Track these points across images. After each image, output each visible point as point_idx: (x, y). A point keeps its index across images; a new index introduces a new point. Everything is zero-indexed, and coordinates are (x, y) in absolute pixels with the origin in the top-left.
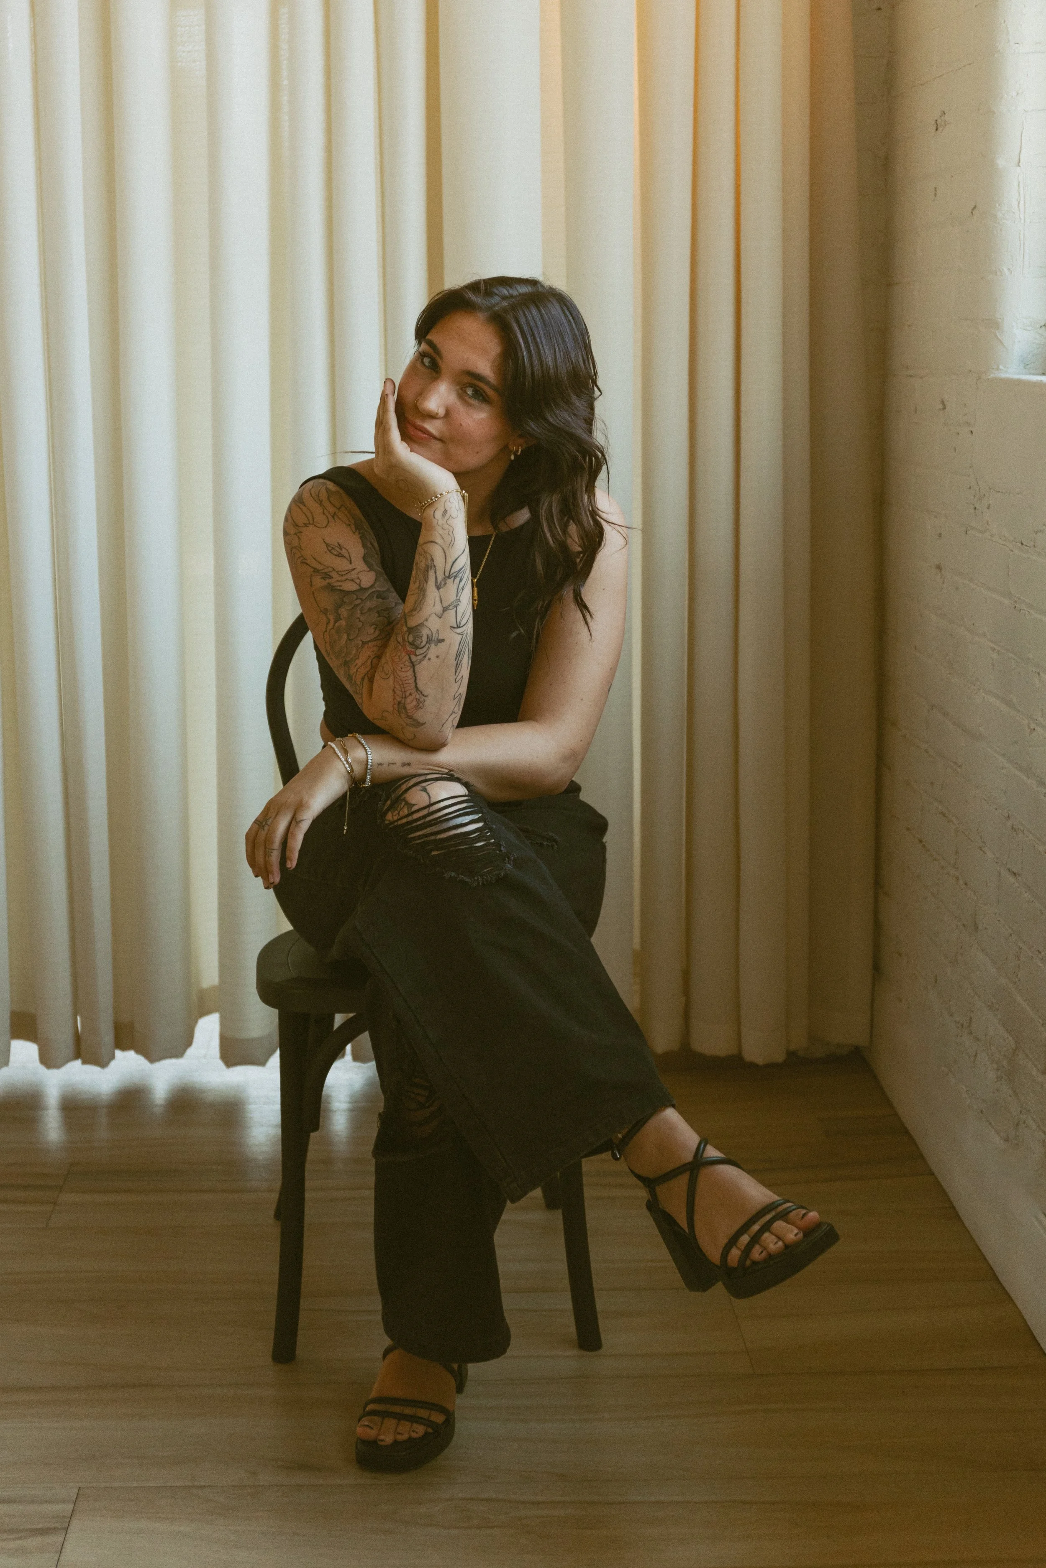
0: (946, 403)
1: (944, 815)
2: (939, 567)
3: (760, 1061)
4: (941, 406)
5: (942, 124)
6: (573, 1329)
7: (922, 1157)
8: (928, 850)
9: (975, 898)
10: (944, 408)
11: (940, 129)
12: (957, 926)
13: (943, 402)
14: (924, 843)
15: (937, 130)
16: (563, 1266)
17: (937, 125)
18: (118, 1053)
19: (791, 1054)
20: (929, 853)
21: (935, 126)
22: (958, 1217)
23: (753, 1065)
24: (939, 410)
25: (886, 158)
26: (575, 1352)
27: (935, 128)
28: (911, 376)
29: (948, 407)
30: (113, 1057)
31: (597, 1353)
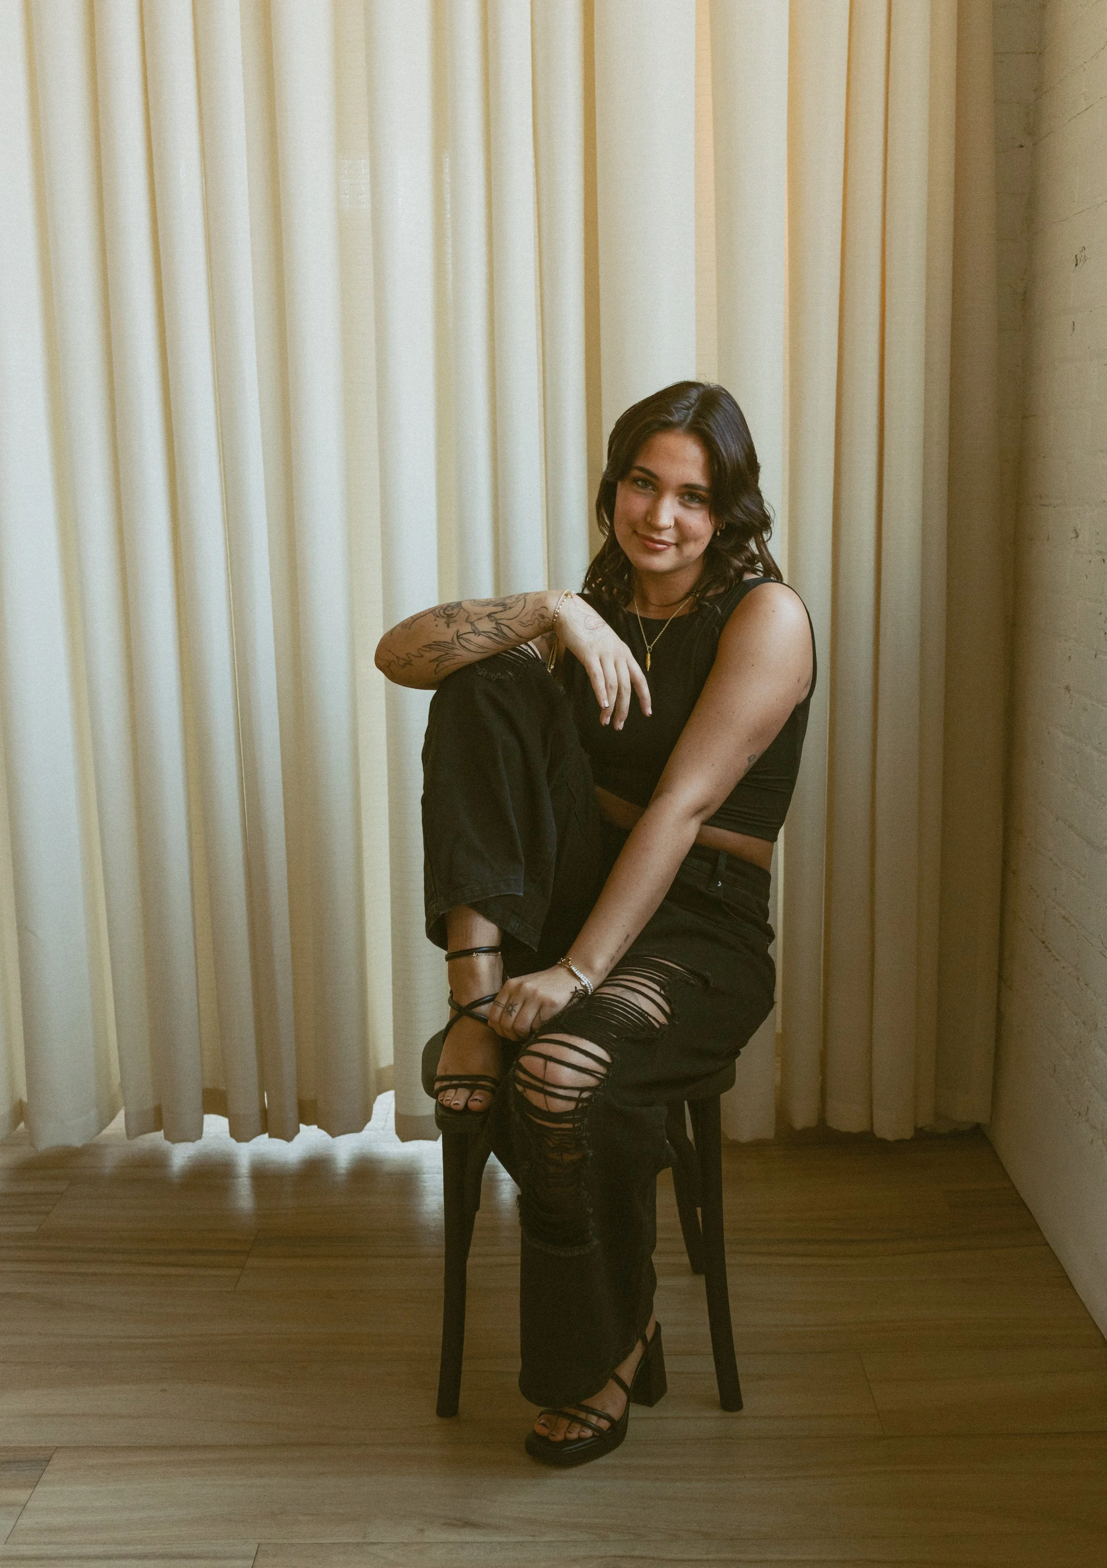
0: (1079, 532)
1: (1067, 920)
2: (1067, 688)
3: (890, 1137)
4: (1073, 535)
5: (1083, 258)
6: (716, 1391)
7: (1038, 1229)
8: (1050, 951)
9: (1095, 998)
10: (1077, 536)
11: (1080, 265)
12: (1077, 1022)
13: (1075, 531)
14: (1046, 943)
15: (1077, 265)
16: (706, 1330)
17: (1077, 260)
18: (302, 1126)
19: (918, 1131)
20: (1050, 953)
21: (1075, 261)
22: (1071, 1286)
23: (883, 1141)
24: (1072, 538)
25: (1025, 293)
26: (718, 1413)
27: (1075, 264)
28: (1044, 505)
29: (1080, 537)
30: (298, 1131)
31: (736, 1414)
